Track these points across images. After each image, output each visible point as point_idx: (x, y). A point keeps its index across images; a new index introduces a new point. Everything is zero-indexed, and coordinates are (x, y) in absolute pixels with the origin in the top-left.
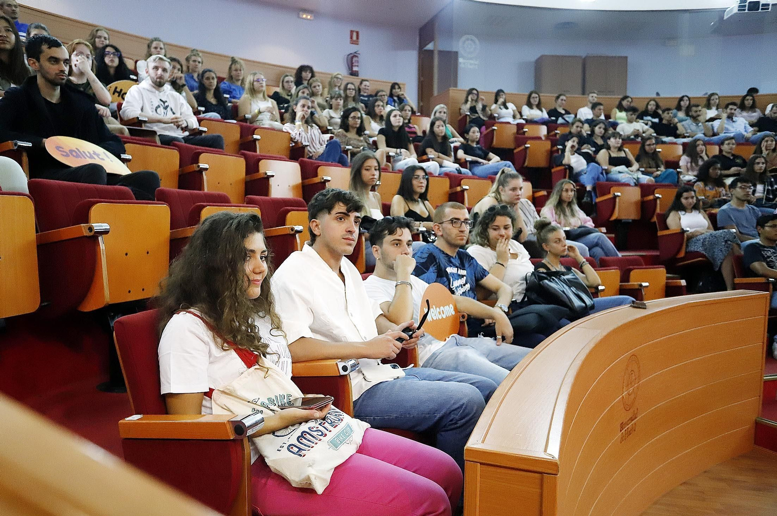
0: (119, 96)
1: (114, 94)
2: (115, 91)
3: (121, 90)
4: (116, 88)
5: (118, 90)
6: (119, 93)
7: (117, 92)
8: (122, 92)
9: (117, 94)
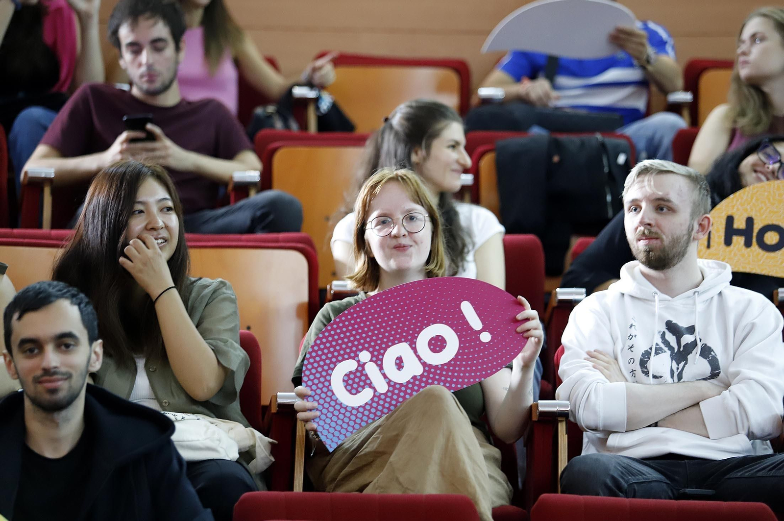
0: (748, 244)
1: (728, 242)
2: (730, 232)
3: (750, 221)
4: (730, 220)
5: (740, 224)
6: (747, 233)
7: (739, 232)
8: (757, 228)
9: (738, 241)
